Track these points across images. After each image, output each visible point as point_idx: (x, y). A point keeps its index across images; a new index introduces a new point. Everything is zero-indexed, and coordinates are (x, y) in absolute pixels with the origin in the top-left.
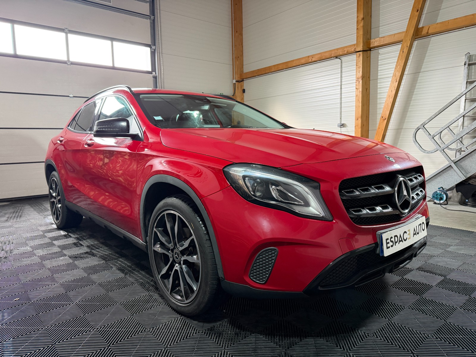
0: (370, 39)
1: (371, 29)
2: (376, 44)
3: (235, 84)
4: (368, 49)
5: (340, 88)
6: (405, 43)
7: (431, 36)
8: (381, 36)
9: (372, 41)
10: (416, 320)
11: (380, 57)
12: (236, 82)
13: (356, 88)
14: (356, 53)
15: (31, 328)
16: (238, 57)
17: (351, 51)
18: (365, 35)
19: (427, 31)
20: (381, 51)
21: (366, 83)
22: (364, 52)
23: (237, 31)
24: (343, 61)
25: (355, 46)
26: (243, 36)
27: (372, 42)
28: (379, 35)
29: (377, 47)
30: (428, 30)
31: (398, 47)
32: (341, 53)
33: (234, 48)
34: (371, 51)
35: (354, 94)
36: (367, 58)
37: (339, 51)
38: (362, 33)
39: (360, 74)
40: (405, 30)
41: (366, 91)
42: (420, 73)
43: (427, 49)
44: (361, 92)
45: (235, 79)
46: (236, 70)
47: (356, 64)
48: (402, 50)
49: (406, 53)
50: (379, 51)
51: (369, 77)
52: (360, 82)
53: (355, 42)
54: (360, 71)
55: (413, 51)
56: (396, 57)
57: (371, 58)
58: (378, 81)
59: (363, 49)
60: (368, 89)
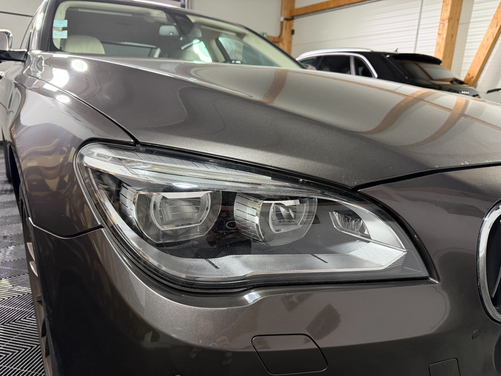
3: (282, 23)
5: (416, 33)
13: (439, 34)
21: (452, 27)
39: (447, 14)
41: (452, 38)
44: (444, 39)
46: (286, 4)
47: (444, 1)
51: (458, 20)
52: (445, 26)
58: (470, 26)
60: (454, 36)
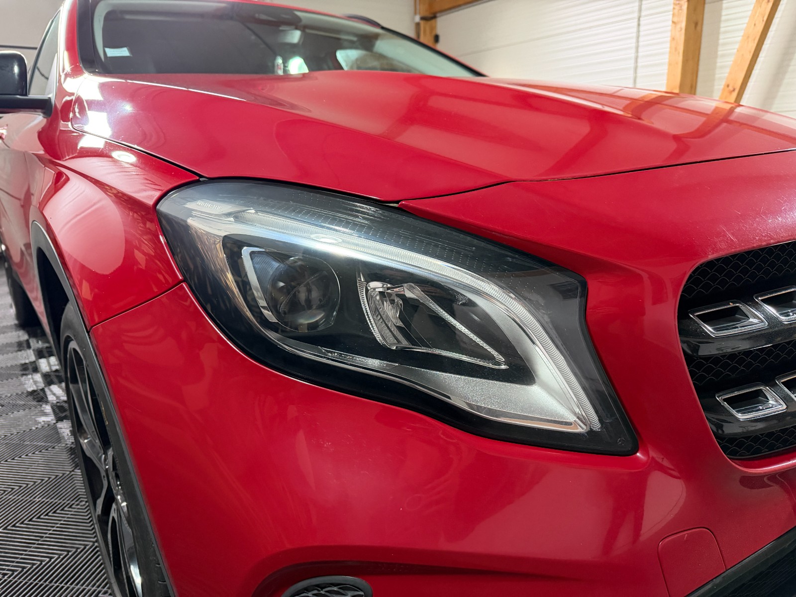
3: (418, 24)
5: (636, 24)
12: (420, 20)
13: (673, 22)
21: (695, 10)
35: (667, 37)
41: (695, 28)
44: (683, 31)
45: (420, 13)
52: (683, 7)
58: (724, 5)
60: (700, 23)
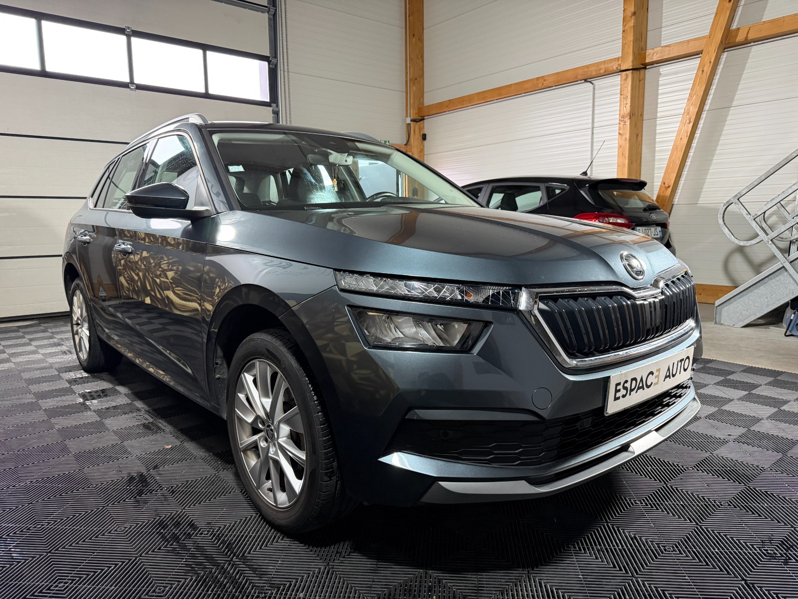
0: (645, 49)
1: (647, 31)
2: (655, 58)
3: (409, 125)
4: (642, 66)
5: (590, 132)
6: (707, 57)
7: (752, 44)
8: (663, 43)
9: (649, 52)
10: (744, 526)
11: (662, 80)
12: (411, 121)
13: (619, 133)
14: (620, 73)
15: (97, 529)
16: (416, 79)
17: (611, 69)
18: (636, 42)
19: (745, 36)
20: (664, 69)
21: (636, 125)
22: (635, 72)
23: (414, 35)
24: (596, 87)
25: (618, 61)
26: (424, 42)
27: (648, 55)
28: (661, 41)
29: (657, 64)
30: (748, 33)
31: (695, 63)
32: (594, 73)
33: (409, 64)
34: (647, 70)
35: (615, 144)
36: (640, 81)
37: (590, 69)
38: (632, 39)
39: (627, 109)
40: (706, 32)
41: (637, 137)
42: (731, 108)
43: (745, 66)
44: (628, 140)
45: (410, 117)
46: (412, 100)
47: (621, 92)
48: (701, 68)
49: (708, 74)
50: (659, 69)
51: (642, 115)
52: (627, 123)
53: (619, 54)
54: (626, 104)
55: (720, 70)
56: (690, 80)
57: (646, 82)
58: (658, 122)
59: (633, 66)
60: (639, 135)
